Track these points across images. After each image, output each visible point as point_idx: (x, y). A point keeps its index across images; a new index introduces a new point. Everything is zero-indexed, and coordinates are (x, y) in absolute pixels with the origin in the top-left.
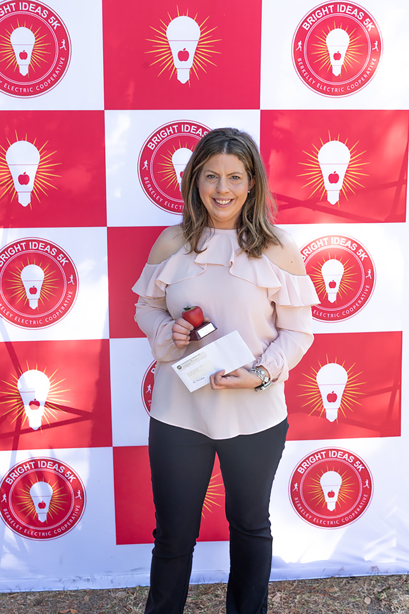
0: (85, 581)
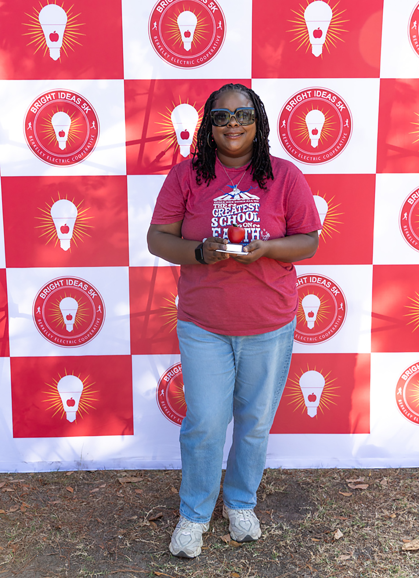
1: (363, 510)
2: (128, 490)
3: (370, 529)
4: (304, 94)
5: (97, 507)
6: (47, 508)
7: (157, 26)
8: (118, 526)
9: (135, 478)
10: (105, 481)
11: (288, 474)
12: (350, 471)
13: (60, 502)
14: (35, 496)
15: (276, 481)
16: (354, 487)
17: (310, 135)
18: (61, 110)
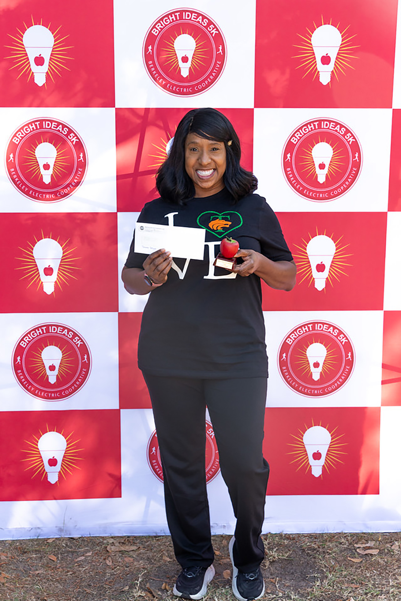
0: (221, 527)
1: (375, 576)
2: (117, 558)
3: (385, 597)
4: (311, 126)
5: (84, 577)
6: (29, 579)
7: (152, 50)
8: (110, 597)
10: (91, 548)
11: (291, 539)
12: (358, 536)
13: (42, 572)
14: (15, 565)
15: (278, 547)
16: (363, 553)
17: (316, 170)
18: (46, 141)
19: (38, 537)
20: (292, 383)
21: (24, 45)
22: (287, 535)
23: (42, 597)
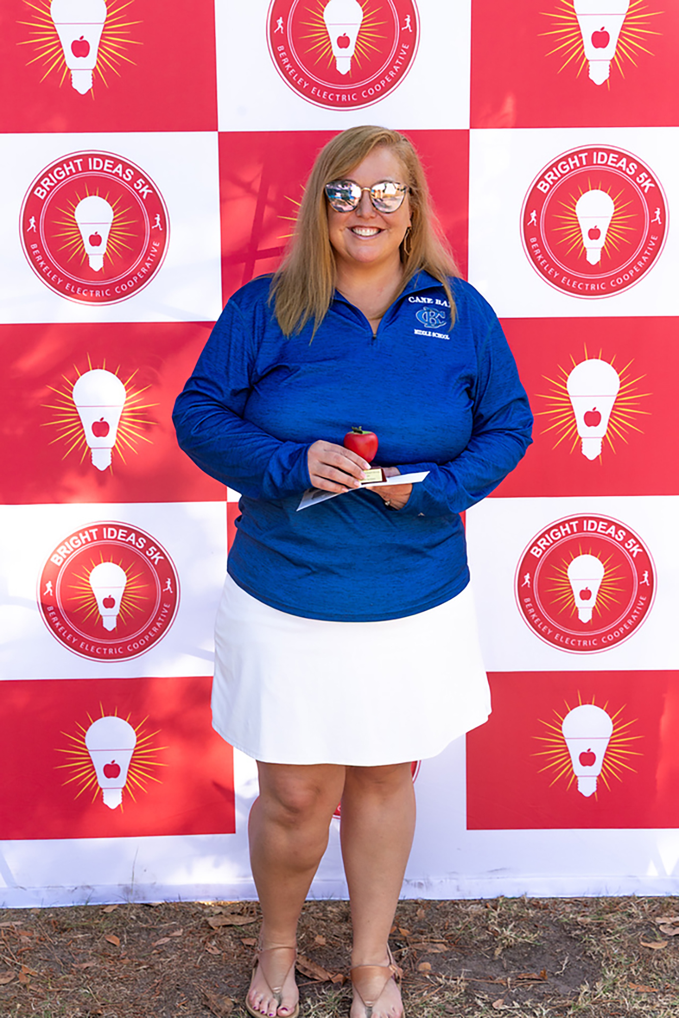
0: (415, 886)
2: (227, 940)
4: (573, 160)
6: (71, 977)
7: (284, 25)
9: (239, 916)
10: (181, 923)
11: (540, 908)
12: (663, 902)
13: (94, 964)
14: (46, 953)
15: (517, 922)
16: (671, 932)
17: (584, 240)
18: (93, 193)
19: (87, 902)
20: (542, 626)
21: (53, 19)
22: (534, 900)
23: (94, 1010)
